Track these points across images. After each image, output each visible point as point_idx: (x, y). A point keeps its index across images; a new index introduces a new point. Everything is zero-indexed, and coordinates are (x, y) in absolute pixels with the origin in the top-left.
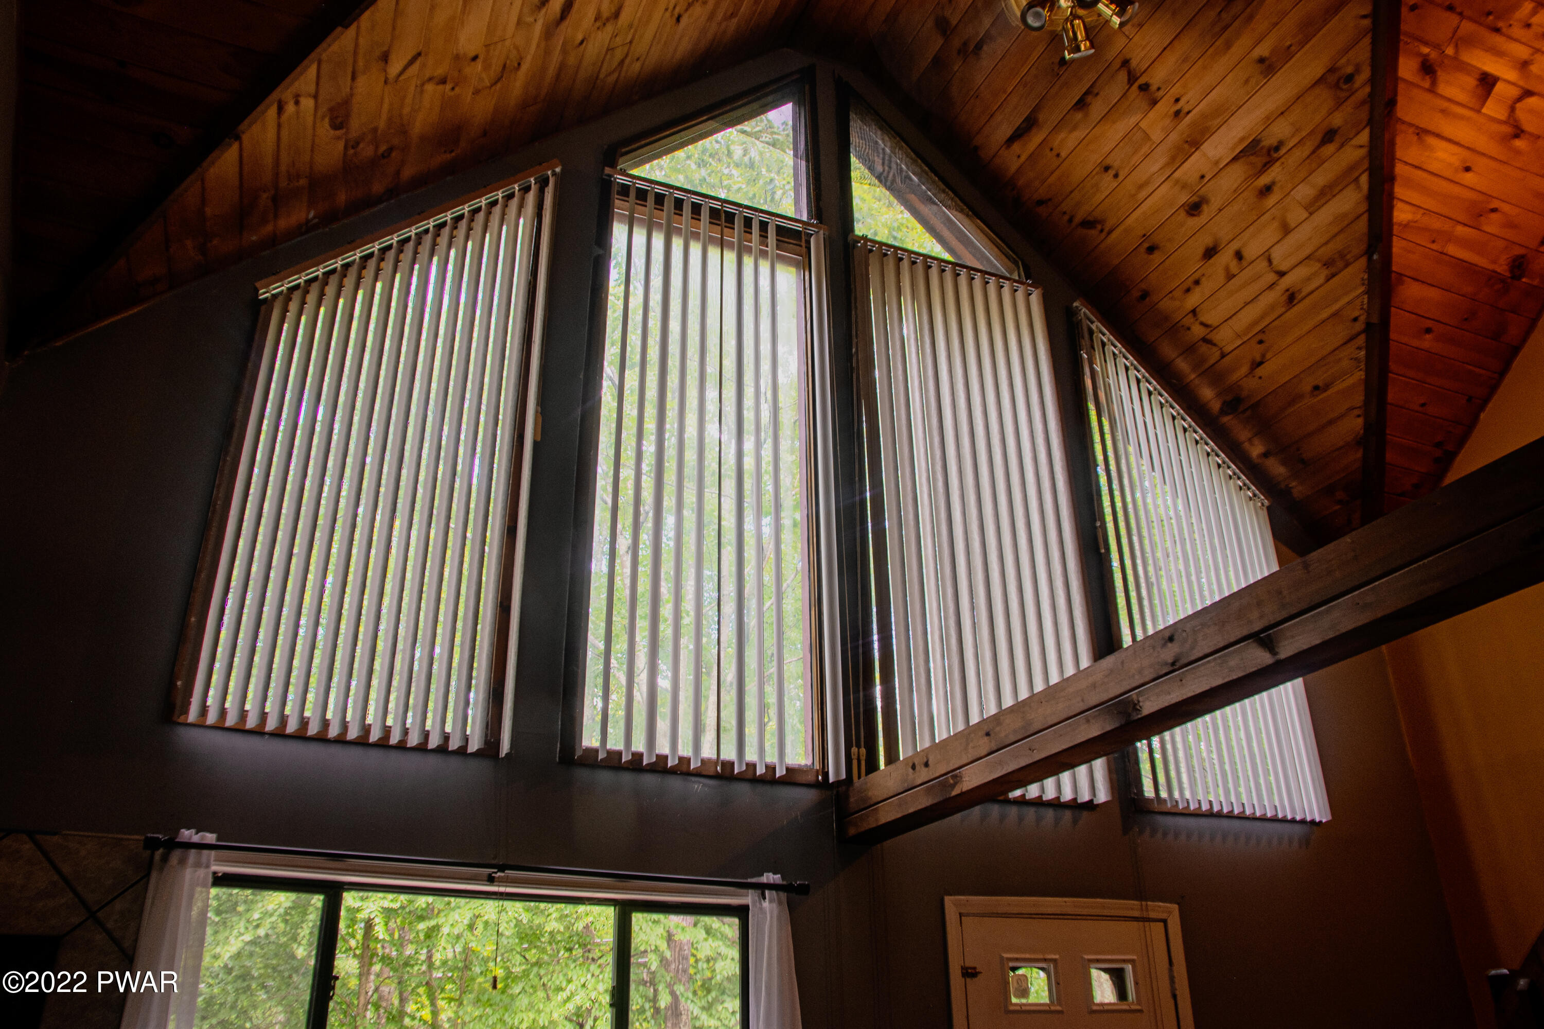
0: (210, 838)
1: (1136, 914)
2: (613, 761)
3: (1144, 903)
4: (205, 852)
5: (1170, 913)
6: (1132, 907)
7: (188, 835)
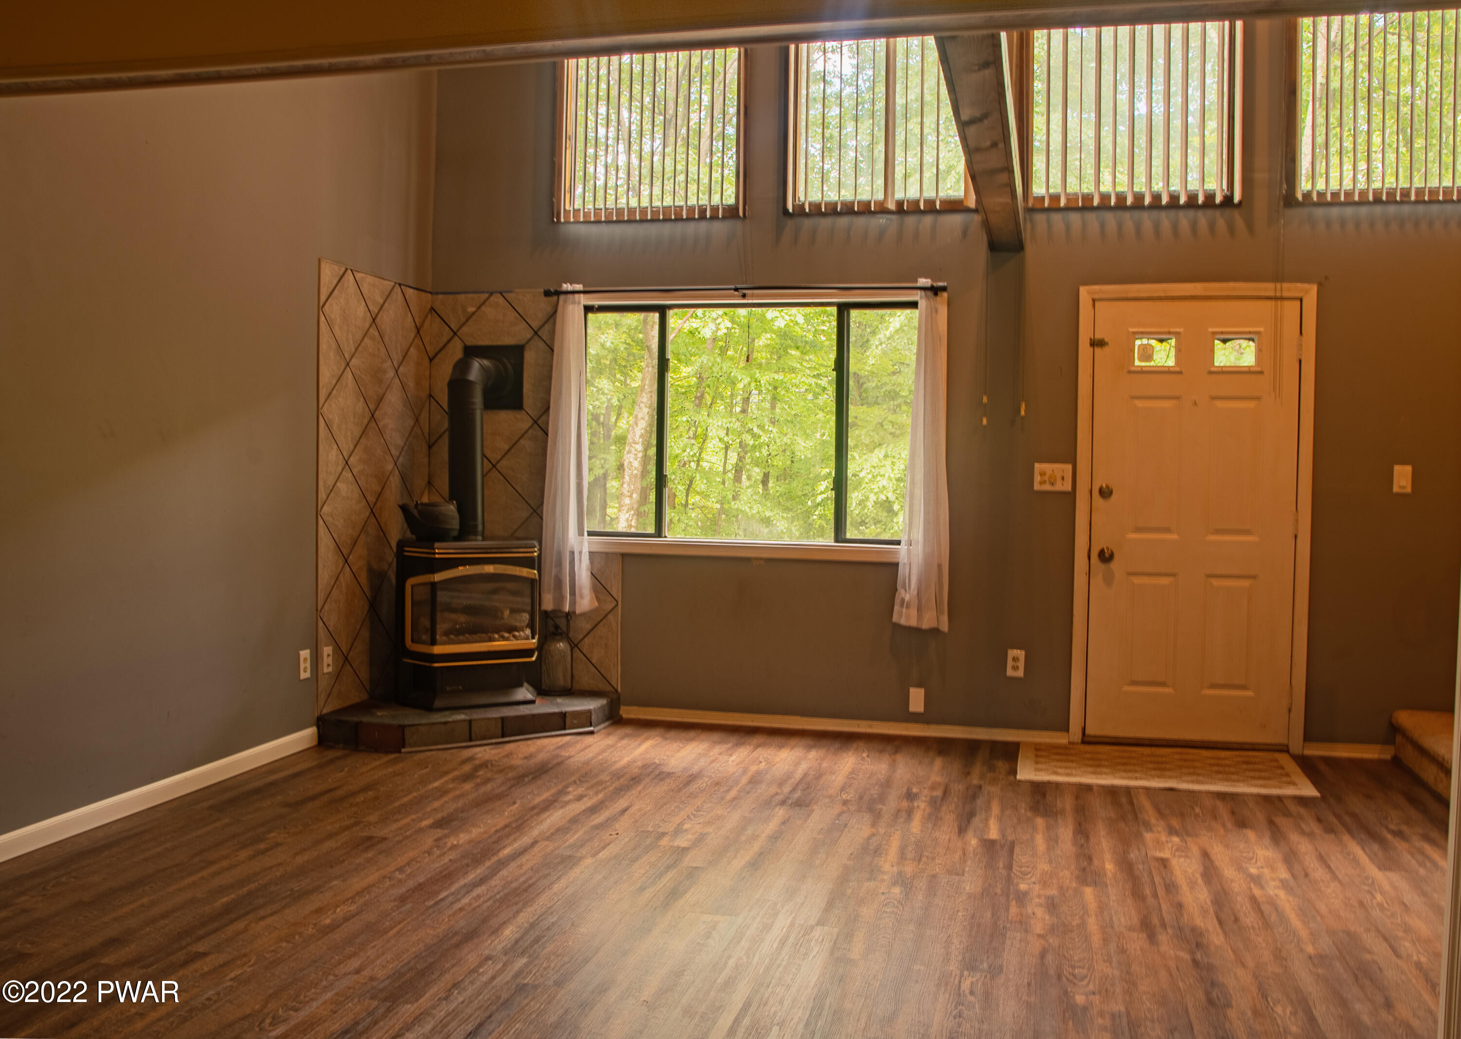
0: (579, 287)
1: (1271, 294)
2: (816, 210)
3: (1278, 285)
4: (577, 296)
5: (1307, 291)
6: (1268, 288)
7: (567, 287)
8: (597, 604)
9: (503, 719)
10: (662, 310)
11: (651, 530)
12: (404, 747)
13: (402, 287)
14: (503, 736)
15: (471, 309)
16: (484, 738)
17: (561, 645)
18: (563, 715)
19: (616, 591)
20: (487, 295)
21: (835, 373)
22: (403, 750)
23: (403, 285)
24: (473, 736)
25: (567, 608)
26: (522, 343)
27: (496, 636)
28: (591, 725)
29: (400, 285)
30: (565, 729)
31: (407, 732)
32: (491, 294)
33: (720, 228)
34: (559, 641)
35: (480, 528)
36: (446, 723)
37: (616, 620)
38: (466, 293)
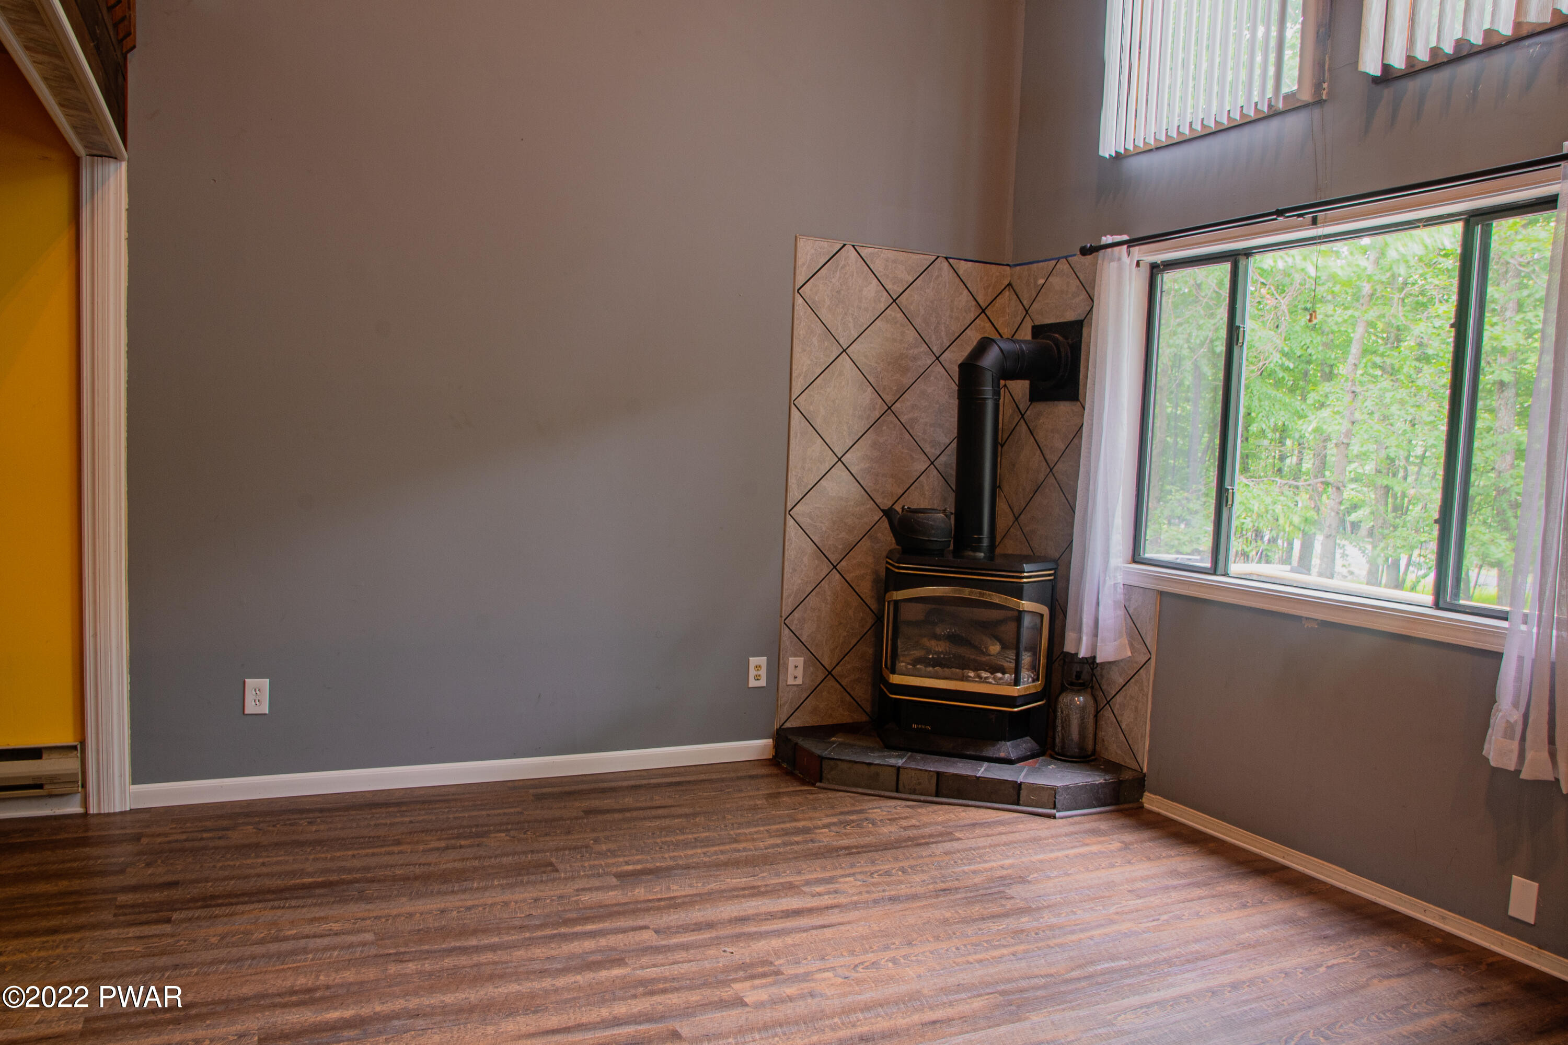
7: (1107, 239)
8: (1129, 654)
9: (939, 774)
10: (1235, 258)
11: (1207, 564)
12: (821, 781)
13: (951, 261)
14: (937, 795)
15: (1041, 281)
16: (913, 792)
17: (1080, 700)
18: (1018, 786)
19: (1151, 641)
20: (1054, 262)
21: (1453, 330)
22: (818, 784)
23: (951, 258)
24: (901, 786)
25: (1082, 654)
26: (1080, 318)
27: (972, 674)
28: (1054, 808)
29: (946, 258)
30: (1018, 804)
31: (825, 765)
32: (1058, 259)
33: (1294, 124)
34: (1078, 693)
35: (985, 543)
36: (870, 764)
37: (1148, 676)
38: (1038, 262)
